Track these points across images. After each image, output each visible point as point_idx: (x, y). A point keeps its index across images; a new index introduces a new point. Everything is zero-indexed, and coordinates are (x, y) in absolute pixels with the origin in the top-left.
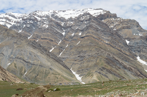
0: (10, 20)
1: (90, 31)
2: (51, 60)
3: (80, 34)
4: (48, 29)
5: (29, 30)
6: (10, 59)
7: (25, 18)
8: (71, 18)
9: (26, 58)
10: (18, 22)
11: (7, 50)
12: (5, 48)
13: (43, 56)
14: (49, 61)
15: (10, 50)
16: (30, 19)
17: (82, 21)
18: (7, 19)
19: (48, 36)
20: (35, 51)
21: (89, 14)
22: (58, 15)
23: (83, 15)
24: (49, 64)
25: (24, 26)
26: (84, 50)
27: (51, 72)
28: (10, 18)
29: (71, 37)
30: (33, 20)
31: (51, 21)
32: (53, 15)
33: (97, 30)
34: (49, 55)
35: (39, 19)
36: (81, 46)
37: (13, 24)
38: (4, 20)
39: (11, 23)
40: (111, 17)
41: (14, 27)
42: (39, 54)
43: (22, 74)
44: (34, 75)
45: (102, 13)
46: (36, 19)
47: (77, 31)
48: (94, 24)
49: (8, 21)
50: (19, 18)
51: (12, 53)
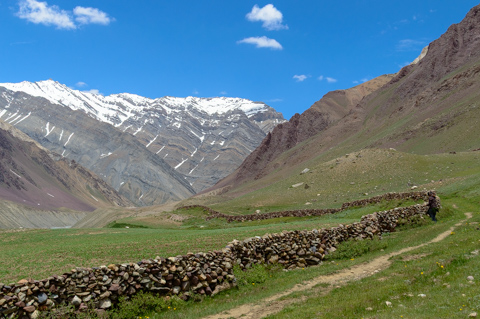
0: (124, 108)
1: (235, 141)
2: (174, 181)
3: (222, 144)
4: (179, 130)
5: (152, 128)
6: (124, 176)
7: (148, 107)
8: (216, 114)
9: (143, 178)
10: (137, 114)
11: (120, 165)
12: (117, 162)
13: (165, 175)
14: (171, 182)
15: (124, 165)
16: (156, 111)
17: (229, 123)
18: (120, 105)
19: (178, 141)
20: (155, 168)
21: (241, 112)
22: (197, 107)
23: (233, 113)
24: (171, 186)
25: (146, 121)
26: (220, 169)
27: (171, 197)
28: (125, 103)
29: (210, 147)
30: (159, 112)
31: (186, 116)
32: (190, 107)
33: (245, 139)
34: (173, 174)
35: (169, 111)
36: (218, 163)
37: (130, 115)
38: (116, 107)
39: (125, 112)
40: (274, 117)
41: (130, 121)
42: (160, 173)
43: (137, 198)
44: (151, 200)
45: (262, 111)
46: (164, 111)
47: (219, 138)
48: (243, 131)
49: (121, 110)
50: (140, 105)
51: (126, 169)
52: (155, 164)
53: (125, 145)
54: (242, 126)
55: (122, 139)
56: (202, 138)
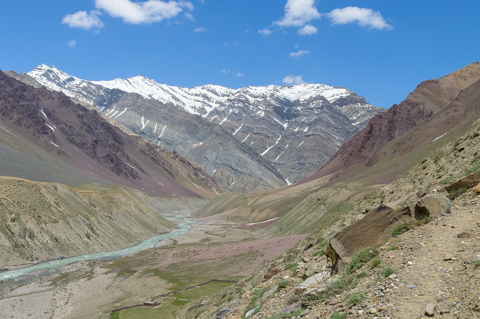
0: (209, 99)
1: (319, 127)
2: (263, 168)
3: (306, 130)
4: (263, 119)
5: (237, 117)
6: (216, 165)
7: (232, 98)
8: (298, 100)
9: (233, 165)
10: (222, 104)
11: (211, 154)
12: (208, 151)
13: (253, 162)
14: (260, 169)
15: (215, 154)
16: (239, 101)
17: (312, 109)
18: (205, 96)
19: (263, 129)
20: (244, 156)
21: (322, 98)
22: (279, 94)
23: (315, 99)
24: (260, 173)
25: (231, 111)
26: (306, 155)
27: (261, 183)
28: (210, 95)
29: (294, 134)
30: (243, 102)
31: (269, 105)
32: (272, 95)
33: (329, 125)
34: (260, 161)
35: (252, 100)
36: (303, 149)
37: (214, 105)
38: (201, 99)
39: (210, 103)
40: (356, 102)
41: (216, 112)
42: (249, 160)
43: (229, 184)
44: (242, 186)
45: (344, 95)
46: (247, 100)
47: (302, 125)
48: (326, 117)
49: (206, 101)
50: (223, 96)
51: (217, 157)
52: (244, 151)
53: (214, 135)
54: (325, 112)
55: (211, 129)
56: (285, 126)
